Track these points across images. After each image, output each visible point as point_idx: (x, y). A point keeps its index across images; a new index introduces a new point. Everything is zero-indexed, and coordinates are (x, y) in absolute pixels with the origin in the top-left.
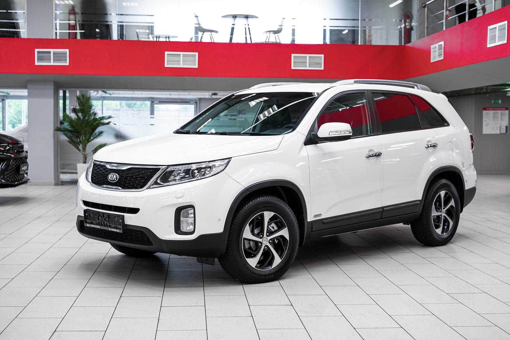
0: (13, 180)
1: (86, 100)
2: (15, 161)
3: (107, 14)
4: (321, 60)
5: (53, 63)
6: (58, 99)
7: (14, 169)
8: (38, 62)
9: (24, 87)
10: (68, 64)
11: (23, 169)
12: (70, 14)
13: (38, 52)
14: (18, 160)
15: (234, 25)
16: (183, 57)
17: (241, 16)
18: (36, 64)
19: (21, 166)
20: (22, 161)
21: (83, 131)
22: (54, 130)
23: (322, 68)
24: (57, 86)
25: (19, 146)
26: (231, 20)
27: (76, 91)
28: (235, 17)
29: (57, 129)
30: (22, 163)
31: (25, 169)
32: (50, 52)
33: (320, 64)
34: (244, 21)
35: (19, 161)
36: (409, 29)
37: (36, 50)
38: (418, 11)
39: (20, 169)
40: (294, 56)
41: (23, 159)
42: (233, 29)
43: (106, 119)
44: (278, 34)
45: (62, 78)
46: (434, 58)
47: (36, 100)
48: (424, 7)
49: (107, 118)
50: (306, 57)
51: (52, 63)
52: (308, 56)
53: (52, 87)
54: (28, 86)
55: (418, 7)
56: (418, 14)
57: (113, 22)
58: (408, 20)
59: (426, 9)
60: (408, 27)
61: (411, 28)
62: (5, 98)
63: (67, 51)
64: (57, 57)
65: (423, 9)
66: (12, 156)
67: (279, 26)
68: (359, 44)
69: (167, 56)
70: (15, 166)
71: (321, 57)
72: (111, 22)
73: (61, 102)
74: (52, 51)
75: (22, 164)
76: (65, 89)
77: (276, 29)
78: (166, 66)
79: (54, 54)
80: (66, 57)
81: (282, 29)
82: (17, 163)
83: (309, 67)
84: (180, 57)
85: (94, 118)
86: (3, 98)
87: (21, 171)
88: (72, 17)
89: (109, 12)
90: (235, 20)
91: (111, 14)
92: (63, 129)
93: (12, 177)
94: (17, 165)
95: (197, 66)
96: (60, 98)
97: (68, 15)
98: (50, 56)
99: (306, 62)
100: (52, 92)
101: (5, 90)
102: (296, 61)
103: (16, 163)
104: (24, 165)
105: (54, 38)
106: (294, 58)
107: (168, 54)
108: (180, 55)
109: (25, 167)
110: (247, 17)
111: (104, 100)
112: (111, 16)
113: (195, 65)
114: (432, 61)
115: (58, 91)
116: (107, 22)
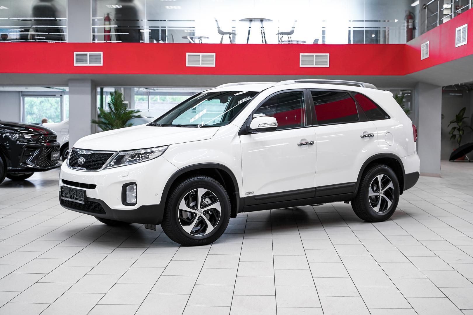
0: (45, 165)
1: (119, 96)
2: (47, 149)
3: (138, 20)
4: (327, 58)
5: (90, 64)
6: (96, 95)
7: (45, 156)
8: (76, 63)
9: (66, 85)
10: (102, 65)
11: (54, 156)
12: (105, 20)
13: (77, 55)
14: (49, 148)
15: (250, 27)
16: (202, 57)
17: (256, 20)
18: (75, 65)
19: (52, 153)
20: (54, 149)
21: (115, 124)
22: (91, 123)
23: (328, 66)
24: (95, 84)
25: (53, 136)
26: (247, 24)
27: (121, 88)
28: (251, 20)
29: (94, 122)
30: (53, 150)
31: (57, 156)
32: (86, 55)
33: (326, 62)
34: (259, 24)
35: (51, 150)
36: (411, 29)
37: (75, 53)
38: (419, 12)
39: (51, 156)
40: (302, 55)
41: (55, 147)
42: (249, 31)
43: (135, 113)
44: (291, 35)
45: (97, 77)
46: (423, 56)
47: (76, 97)
48: (425, 8)
49: (136, 111)
50: (313, 55)
51: (88, 64)
52: (315, 54)
53: (90, 85)
54: (69, 84)
55: (420, 9)
56: (420, 14)
57: (144, 27)
58: (410, 21)
59: (426, 10)
60: (410, 27)
61: (414, 28)
62: (63, 94)
63: (101, 53)
64: (94, 59)
65: (424, 10)
66: (45, 145)
67: (292, 28)
68: (364, 43)
69: (188, 57)
70: (47, 153)
71: (327, 55)
72: (143, 27)
73: (99, 97)
74: (88, 53)
75: (53, 152)
76: (102, 87)
77: (289, 31)
78: (187, 65)
79: (90, 56)
80: (101, 58)
81: (294, 31)
82: (49, 151)
83: (316, 65)
84: (200, 57)
85: (124, 112)
86: (61, 94)
87: (52, 157)
88: (107, 23)
89: (140, 19)
90: (250, 23)
91: (142, 20)
92: (97, 122)
93: (44, 163)
94: (48, 152)
95: (214, 66)
96: (98, 93)
97: (103, 21)
98: (87, 58)
99: (313, 61)
100: (89, 89)
101: (62, 88)
102: (304, 59)
103: (47, 151)
104: (56, 152)
105: (91, 42)
106: (302, 57)
107: (189, 55)
108: (199, 55)
109: (56, 154)
110: (262, 20)
111: (150, 95)
112: (142, 21)
113: (213, 64)
114: (422, 58)
115: (96, 88)
116: (139, 27)
